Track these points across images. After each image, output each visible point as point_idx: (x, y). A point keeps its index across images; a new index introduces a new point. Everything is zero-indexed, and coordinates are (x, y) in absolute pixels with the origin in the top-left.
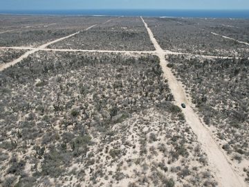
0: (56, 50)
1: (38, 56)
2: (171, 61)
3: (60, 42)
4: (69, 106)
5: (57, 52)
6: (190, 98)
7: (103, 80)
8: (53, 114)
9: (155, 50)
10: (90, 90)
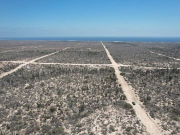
0: (41, 63)
1: (28, 68)
2: (123, 71)
3: (45, 58)
4: (48, 104)
5: (42, 65)
6: (138, 98)
7: (74, 85)
8: (36, 110)
9: (111, 63)
10: (64, 92)
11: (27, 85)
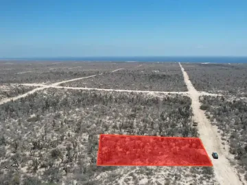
0: (68, 88)
1: (45, 92)
3: (77, 81)
4: (53, 145)
5: (68, 90)
7: (110, 119)
9: (187, 90)
10: (88, 129)
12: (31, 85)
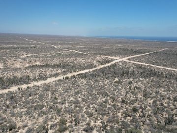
0: (133, 62)
1: (120, 64)
3: (138, 57)
4: (132, 102)
5: (133, 63)
8: (119, 104)
11: (117, 79)
12: (112, 58)
